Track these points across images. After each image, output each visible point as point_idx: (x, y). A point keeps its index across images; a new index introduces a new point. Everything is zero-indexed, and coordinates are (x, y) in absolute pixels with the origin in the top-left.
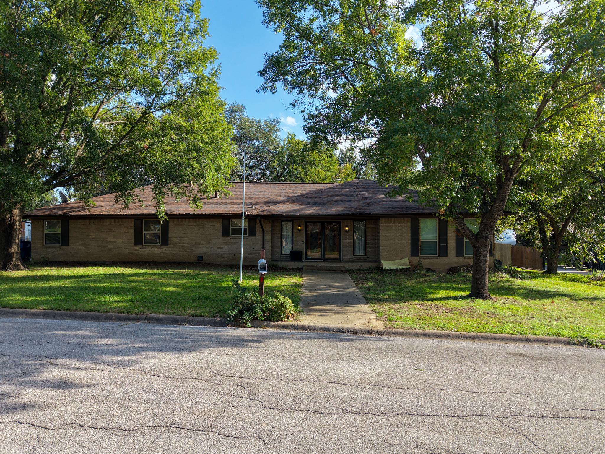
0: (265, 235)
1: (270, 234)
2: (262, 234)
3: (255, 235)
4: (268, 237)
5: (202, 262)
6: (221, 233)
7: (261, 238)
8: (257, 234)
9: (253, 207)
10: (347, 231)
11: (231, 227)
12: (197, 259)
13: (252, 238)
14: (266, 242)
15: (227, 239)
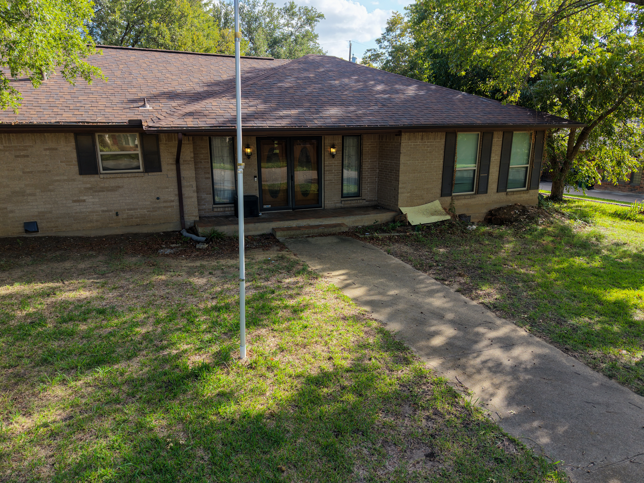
0: (182, 167)
1: (192, 166)
2: (174, 167)
3: (158, 169)
4: (188, 172)
5: (39, 235)
6: (77, 168)
7: (173, 174)
8: (164, 166)
9: (148, 107)
10: (333, 155)
11: (100, 153)
12: (21, 229)
13: (153, 176)
14: (184, 183)
15: (92, 179)
